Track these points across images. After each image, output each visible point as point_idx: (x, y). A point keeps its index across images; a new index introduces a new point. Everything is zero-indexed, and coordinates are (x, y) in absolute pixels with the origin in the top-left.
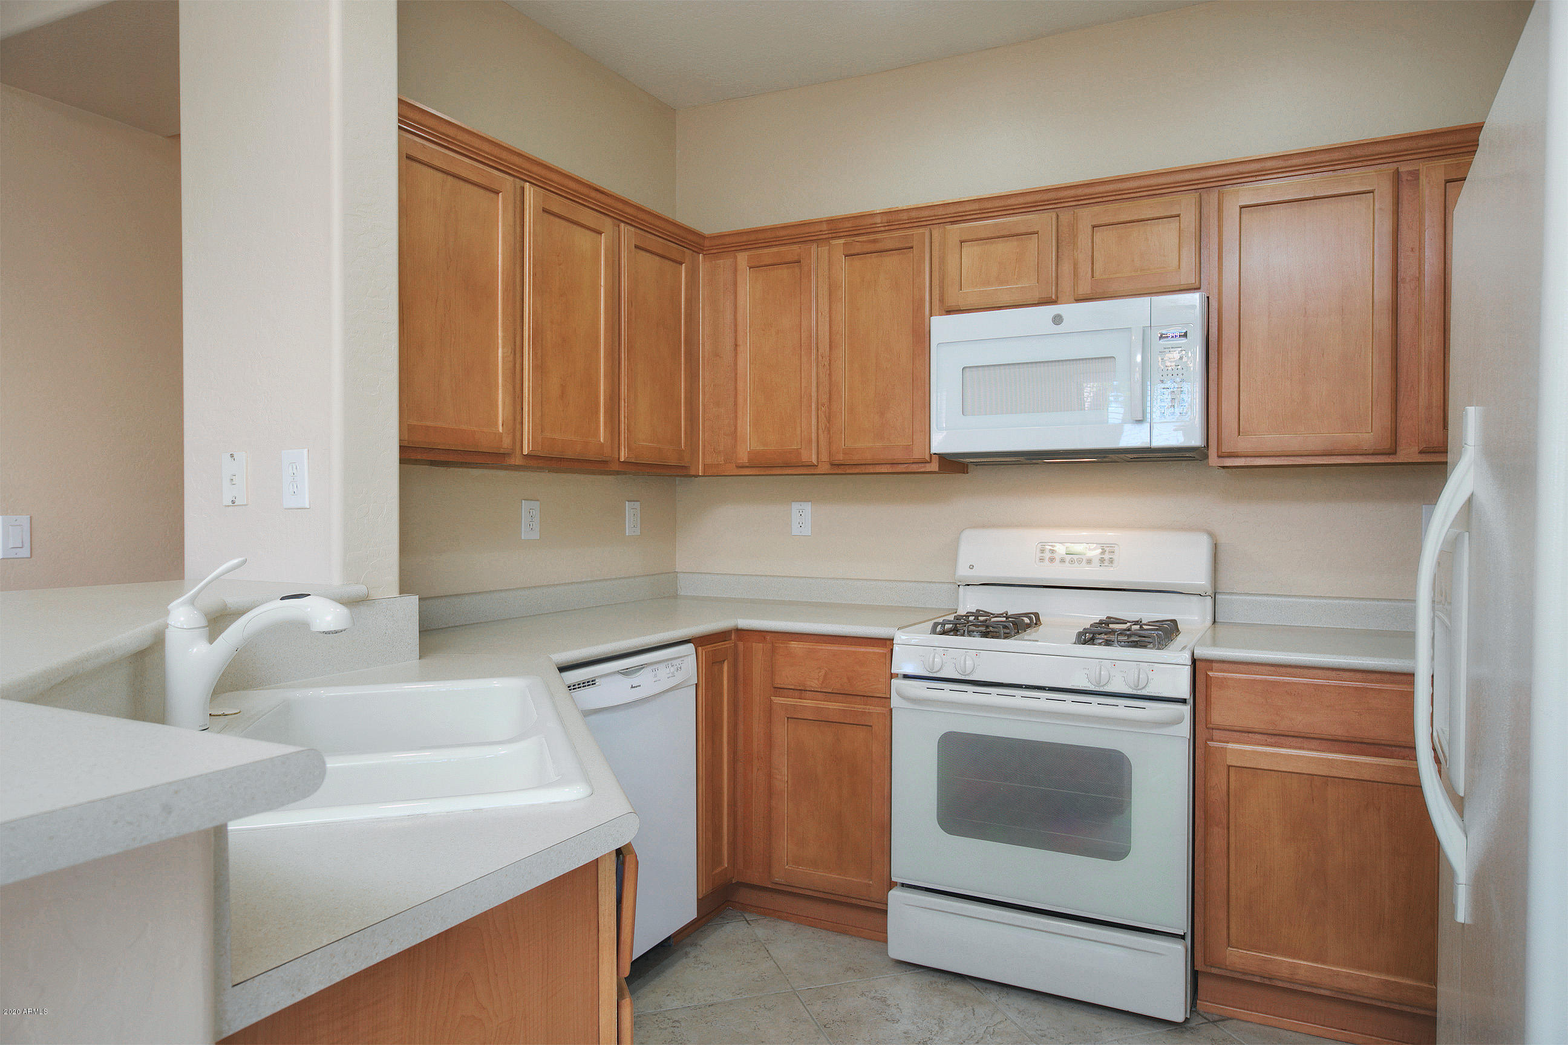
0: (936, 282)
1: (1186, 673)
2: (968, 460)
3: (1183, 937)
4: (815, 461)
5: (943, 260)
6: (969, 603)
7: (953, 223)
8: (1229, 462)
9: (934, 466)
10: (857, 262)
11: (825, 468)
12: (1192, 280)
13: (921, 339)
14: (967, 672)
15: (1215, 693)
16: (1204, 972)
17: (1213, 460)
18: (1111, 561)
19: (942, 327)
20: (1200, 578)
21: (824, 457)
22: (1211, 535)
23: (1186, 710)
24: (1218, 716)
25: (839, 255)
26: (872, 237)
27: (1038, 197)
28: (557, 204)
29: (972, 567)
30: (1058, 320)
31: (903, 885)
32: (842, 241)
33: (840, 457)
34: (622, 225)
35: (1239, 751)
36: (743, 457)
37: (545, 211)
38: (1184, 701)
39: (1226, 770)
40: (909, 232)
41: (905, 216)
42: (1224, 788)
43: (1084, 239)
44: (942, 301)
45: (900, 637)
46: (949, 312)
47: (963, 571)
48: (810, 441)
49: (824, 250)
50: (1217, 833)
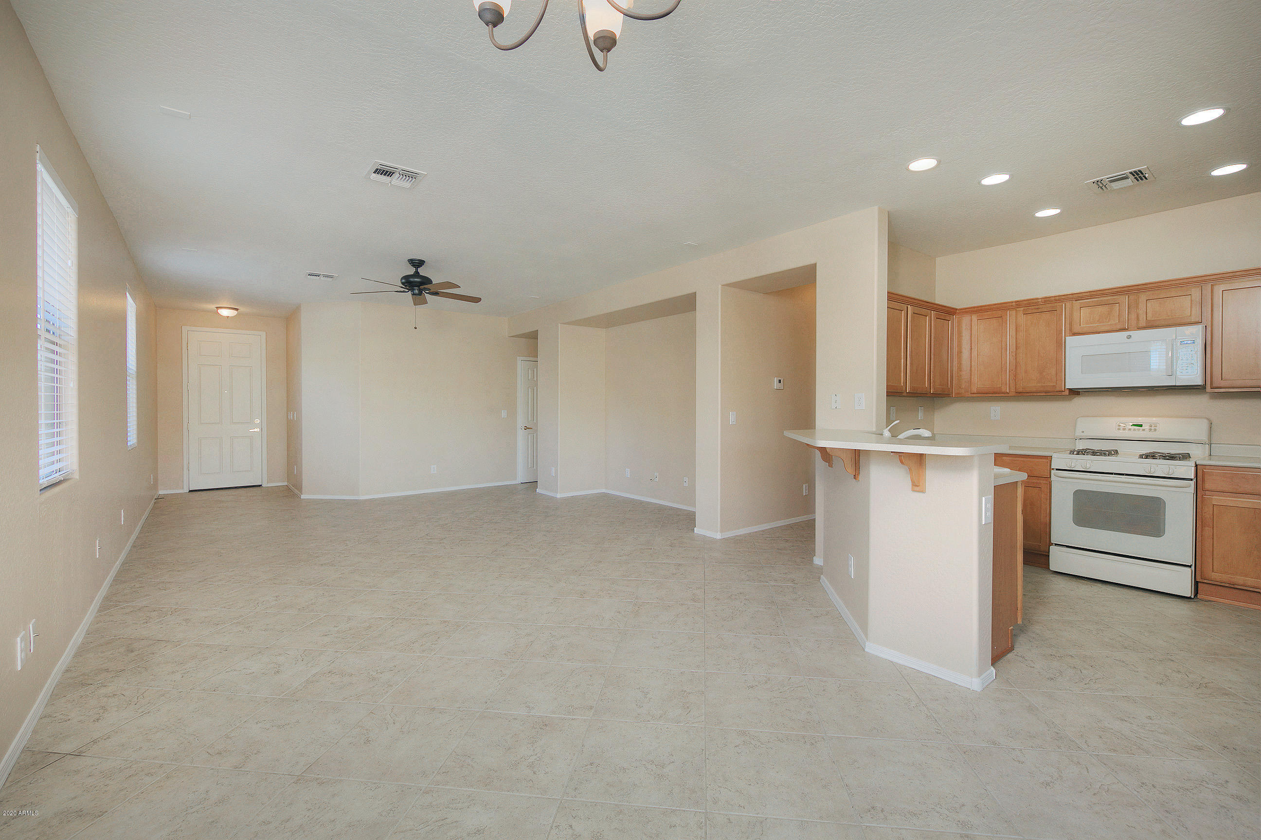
0: (1068, 322)
1: (1193, 469)
2: (1080, 390)
3: (1190, 566)
4: (1008, 391)
5: (1071, 314)
6: (1081, 445)
7: (1076, 300)
8: (1216, 390)
9: (1067, 392)
10: (1029, 317)
11: (1014, 394)
12: (1198, 319)
13: (1060, 345)
14: (1088, 468)
15: (1207, 477)
16: (1200, 582)
17: (1208, 389)
18: (1155, 430)
19: (1071, 341)
20: (1204, 437)
21: (1013, 390)
22: (1208, 419)
23: (1192, 483)
24: (1208, 486)
25: (1021, 314)
26: (1037, 307)
27: (1119, 290)
28: (918, 310)
29: (1083, 432)
30: (1129, 337)
31: (1056, 544)
32: (1023, 309)
33: (1021, 390)
34: (932, 312)
35: (1217, 499)
36: (974, 390)
37: (914, 313)
38: (1192, 480)
39: (1212, 507)
40: (1056, 304)
41: (1053, 299)
42: (1211, 513)
43: (1142, 306)
44: (1071, 330)
45: (1054, 456)
46: (1074, 334)
47: (1078, 433)
48: (1006, 384)
49: (1014, 312)
50: (1208, 531)
